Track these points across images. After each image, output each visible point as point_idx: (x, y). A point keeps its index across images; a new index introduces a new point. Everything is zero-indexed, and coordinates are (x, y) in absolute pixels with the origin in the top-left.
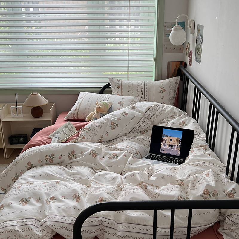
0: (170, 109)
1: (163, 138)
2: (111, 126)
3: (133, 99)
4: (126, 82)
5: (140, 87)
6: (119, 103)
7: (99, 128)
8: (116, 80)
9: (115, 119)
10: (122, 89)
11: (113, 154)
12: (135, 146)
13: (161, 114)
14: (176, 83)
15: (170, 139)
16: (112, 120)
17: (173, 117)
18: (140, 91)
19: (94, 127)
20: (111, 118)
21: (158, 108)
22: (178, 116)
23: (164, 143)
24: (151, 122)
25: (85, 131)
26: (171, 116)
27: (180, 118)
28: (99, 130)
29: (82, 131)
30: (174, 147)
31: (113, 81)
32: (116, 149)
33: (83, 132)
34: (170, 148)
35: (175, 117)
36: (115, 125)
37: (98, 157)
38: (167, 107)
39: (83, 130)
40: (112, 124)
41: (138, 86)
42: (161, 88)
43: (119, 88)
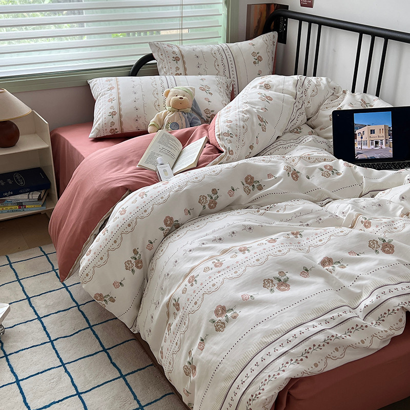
4: (187, 49)
5: (218, 56)
6: (202, 89)
8: (166, 46)
10: (184, 63)
13: (317, 92)
14: (274, 43)
15: (371, 130)
18: (220, 64)
23: (360, 140)
30: (379, 143)
31: (161, 48)
34: (372, 147)
35: (338, 95)
36: (264, 121)
41: (213, 54)
42: (254, 54)
43: (179, 60)
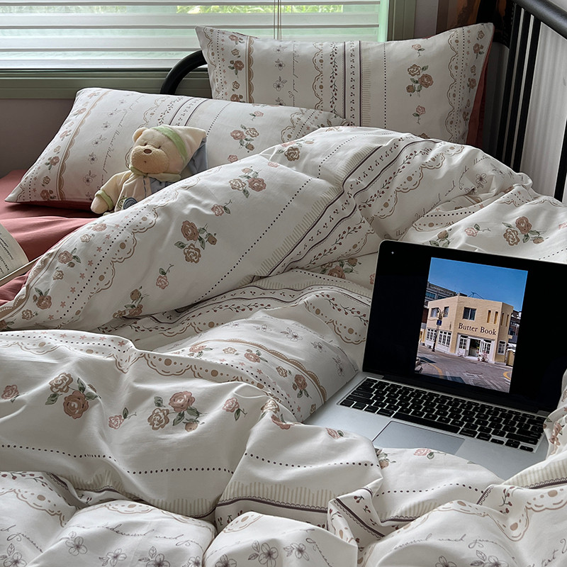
0: (458, 159)
1: (431, 305)
2: (184, 241)
3: (296, 116)
4: (266, 46)
5: (327, 66)
6: (238, 136)
7: (123, 253)
8: (226, 37)
9: (206, 206)
10: (250, 74)
11: (176, 396)
12: (294, 344)
13: (417, 185)
14: (477, 49)
15: (466, 310)
16: (186, 212)
17: (472, 197)
18: (327, 83)
19: (99, 249)
20: (185, 204)
21: (403, 157)
22: (494, 191)
23: (435, 327)
24: (372, 221)
25: (50, 267)
26: (463, 192)
27: (508, 203)
28: (122, 260)
29: (40, 269)
30: (481, 347)
31: (215, 40)
32: (193, 370)
33: (44, 273)
34: (462, 352)
35: (482, 196)
36: (201, 239)
37: (94, 414)
38: (445, 150)
39: (45, 262)
40: (186, 235)
41: (316, 62)
42: (413, 69)
43: (240, 69)
